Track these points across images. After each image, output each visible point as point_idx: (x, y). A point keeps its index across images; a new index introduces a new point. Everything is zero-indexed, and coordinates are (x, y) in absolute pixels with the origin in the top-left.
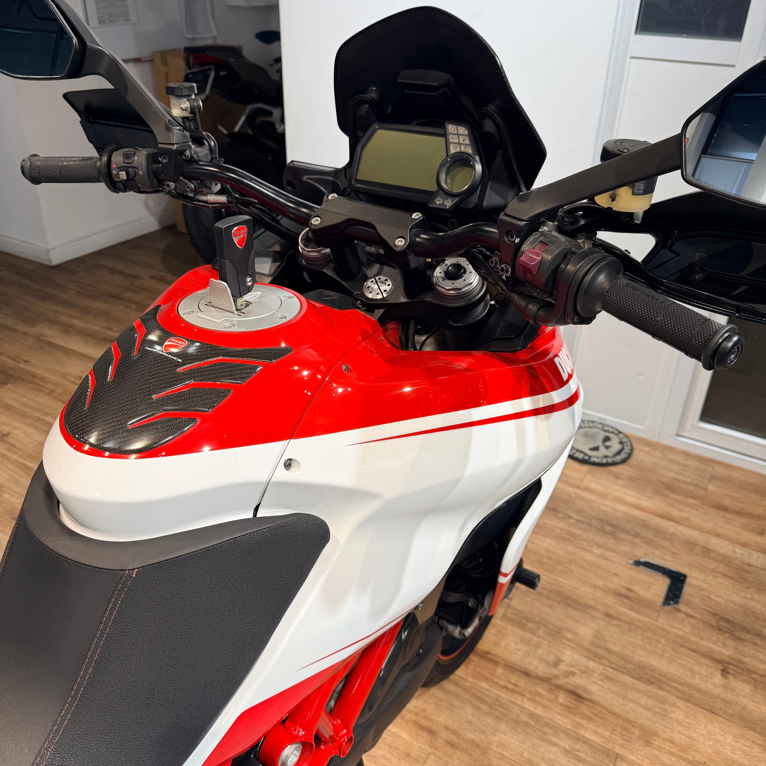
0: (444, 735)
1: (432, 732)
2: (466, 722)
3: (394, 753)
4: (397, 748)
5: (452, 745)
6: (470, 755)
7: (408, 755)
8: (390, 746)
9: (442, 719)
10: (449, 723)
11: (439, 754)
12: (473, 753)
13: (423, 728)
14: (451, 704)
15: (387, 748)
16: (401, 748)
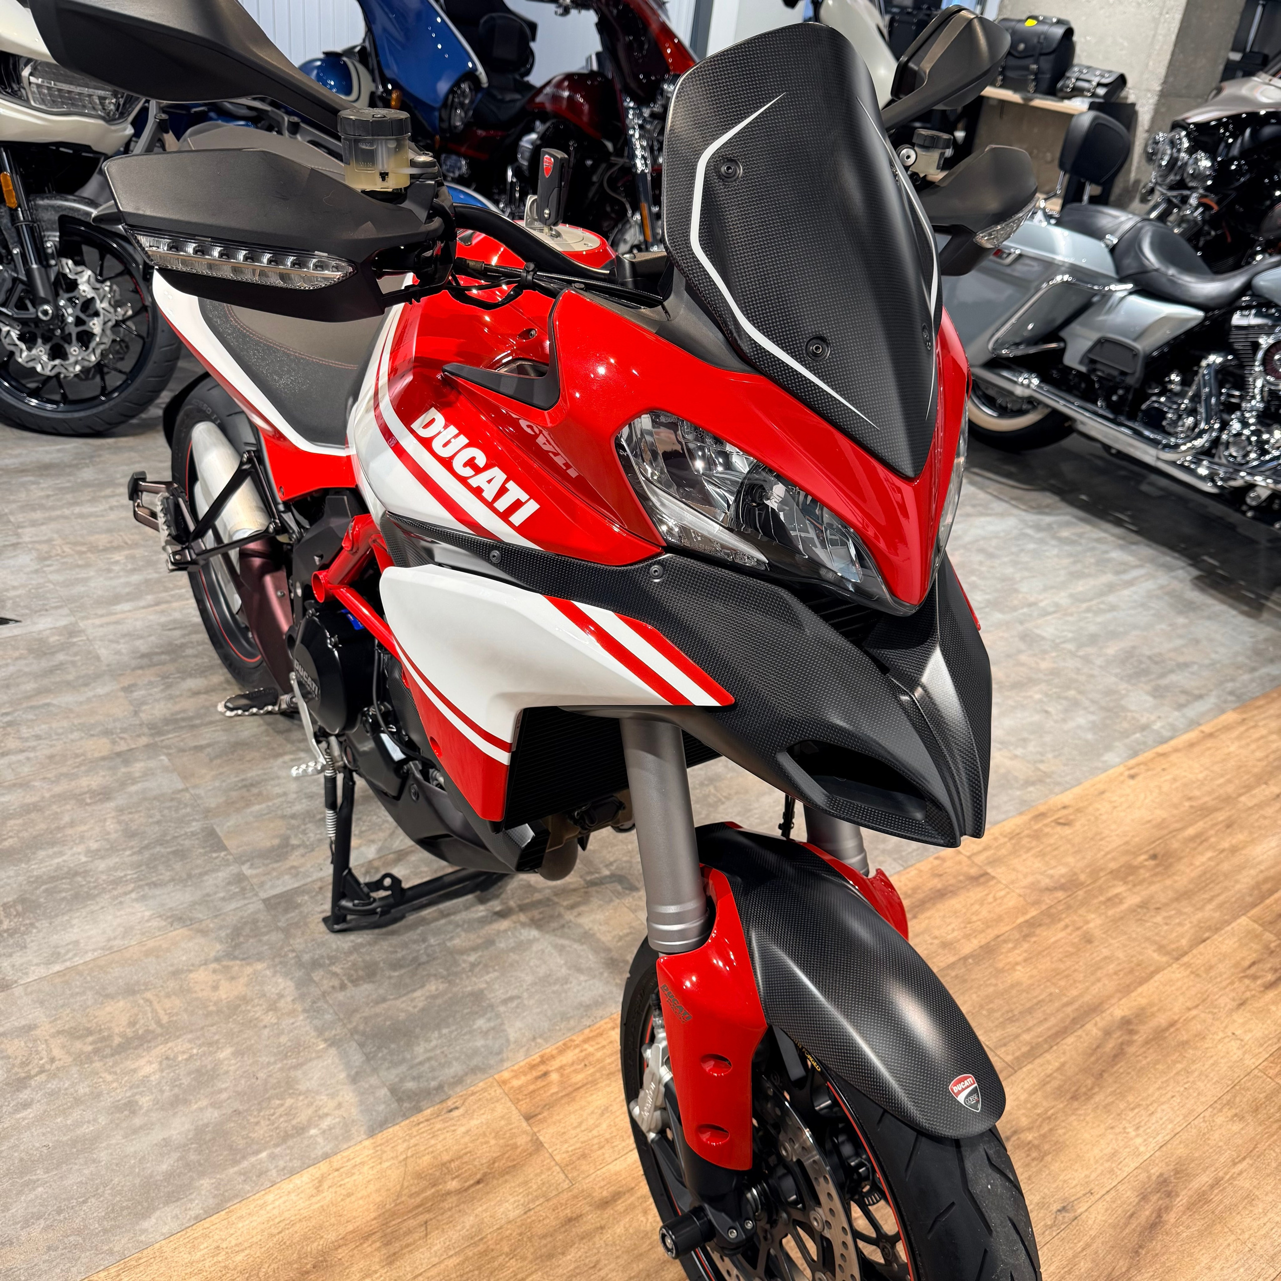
0: (592, 1219)
1: (605, 1204)
2: (598, 1262)
3: (596, 1141)
4: (600, 1148)
5: (570, 1220)
6: (544, 1236)
7: (584, 1156)
8: (607, 1141)
9: (619, 1229)
10: (608, 1235)
11: (565, 1196)
12: (544, 1242)
13: (616, 1196)
14: (639, 1257)
15: (607, 1136)
16: (600, 1152)
